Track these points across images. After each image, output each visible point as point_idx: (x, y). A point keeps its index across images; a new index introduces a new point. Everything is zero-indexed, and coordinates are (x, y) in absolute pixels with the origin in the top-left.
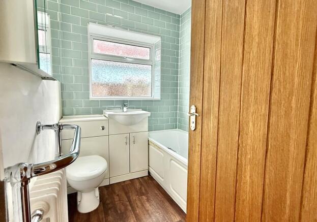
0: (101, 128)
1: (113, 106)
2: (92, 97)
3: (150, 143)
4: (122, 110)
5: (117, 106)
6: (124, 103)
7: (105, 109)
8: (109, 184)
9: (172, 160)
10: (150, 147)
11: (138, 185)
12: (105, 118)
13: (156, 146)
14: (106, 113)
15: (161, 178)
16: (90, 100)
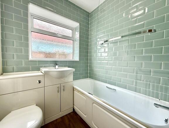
0: (38, 82)
1: (48, 65)
2: (31, 58)
3: (74, 89)
4: (54, 68)
5: (51, 65)
6: (56, 63)
7: (42, 67)
8: (44, 125)
9: (93, 103)
10: (75, 92)
11: (67, 121)
12: (41, 74)
13: (79, 91)
14: (42, 69)
15: (84, 115)
16: (29, 60)
